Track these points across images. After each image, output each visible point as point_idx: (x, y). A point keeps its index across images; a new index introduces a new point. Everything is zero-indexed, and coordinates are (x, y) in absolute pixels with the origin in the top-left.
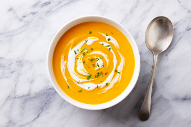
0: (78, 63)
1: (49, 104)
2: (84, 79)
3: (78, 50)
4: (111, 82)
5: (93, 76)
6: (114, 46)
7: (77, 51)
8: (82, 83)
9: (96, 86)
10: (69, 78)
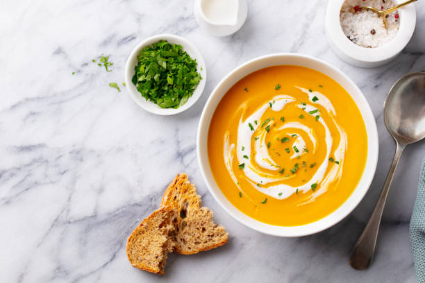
0: (257, 148)
2: (270, 177)
3: (256, 122)
4: (324, 181)
5: (287, 171)
6: (326, 111)
7: (253, 125)
8: (268, 185)
9: (295, 190)
10: (241, 176)
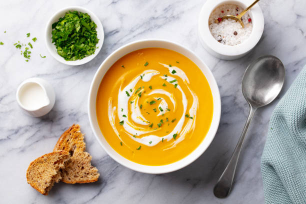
0: (132, 109)
1: (115, 176)
3: (131, 90)
4: (182, 132)
5: (155, 125)
6: (182, 80)
8: (141, 136)
9: (161, 139)
10: (121, 130)
